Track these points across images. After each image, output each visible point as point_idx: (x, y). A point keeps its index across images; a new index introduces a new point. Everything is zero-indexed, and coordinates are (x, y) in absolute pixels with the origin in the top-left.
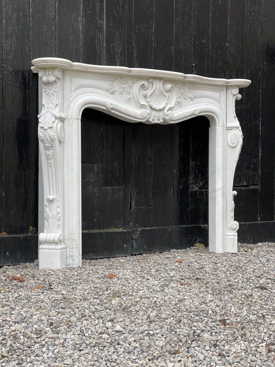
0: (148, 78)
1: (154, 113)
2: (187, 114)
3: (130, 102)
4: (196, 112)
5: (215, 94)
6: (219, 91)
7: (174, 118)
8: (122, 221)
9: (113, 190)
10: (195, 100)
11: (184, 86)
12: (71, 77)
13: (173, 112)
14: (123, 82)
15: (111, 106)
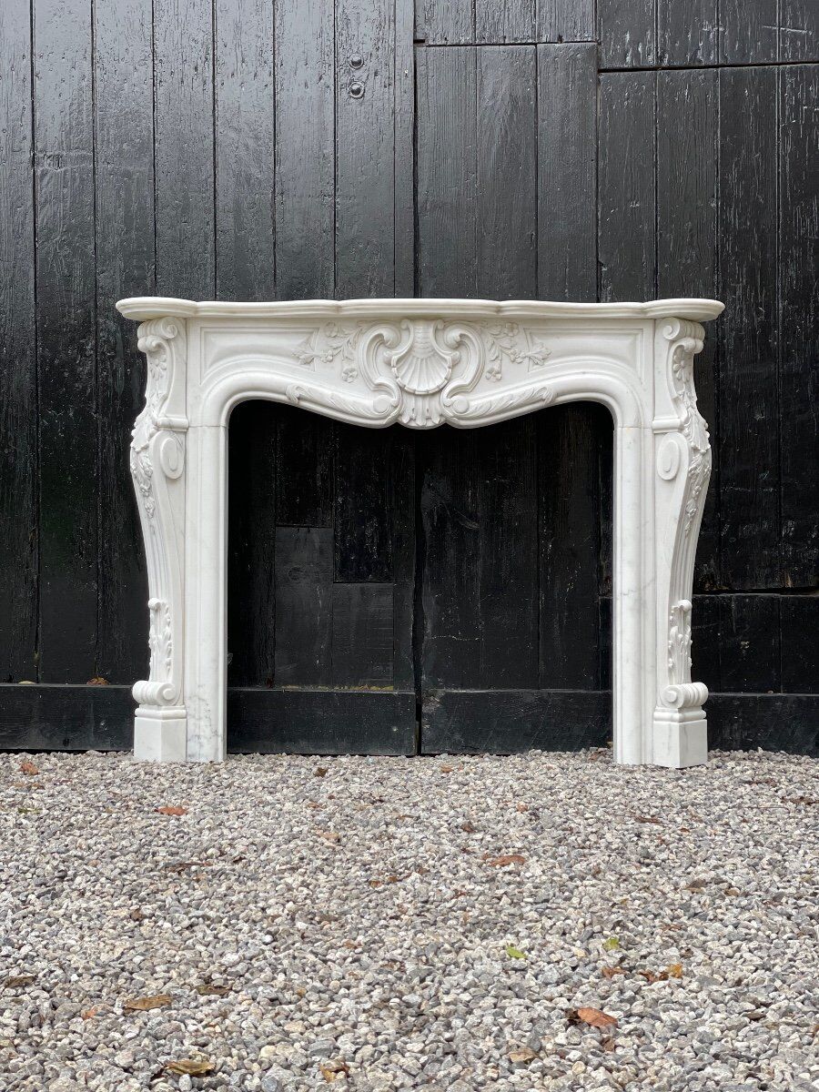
0: (398, 321)
1: (411, 402)
2: (515, 401)
3: (350, 380)
4: (544, 395)
5: (619, 343)
6: (629, 334)
7: (470, 413)
8: (391, 669)
9: (363, 591)
10: (546, 364)
11: (512, 329)
12: (206, 333)
13: (470, 397)
14: (334, 334)
15: (297, 393)
